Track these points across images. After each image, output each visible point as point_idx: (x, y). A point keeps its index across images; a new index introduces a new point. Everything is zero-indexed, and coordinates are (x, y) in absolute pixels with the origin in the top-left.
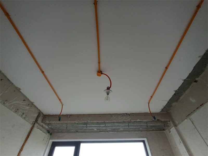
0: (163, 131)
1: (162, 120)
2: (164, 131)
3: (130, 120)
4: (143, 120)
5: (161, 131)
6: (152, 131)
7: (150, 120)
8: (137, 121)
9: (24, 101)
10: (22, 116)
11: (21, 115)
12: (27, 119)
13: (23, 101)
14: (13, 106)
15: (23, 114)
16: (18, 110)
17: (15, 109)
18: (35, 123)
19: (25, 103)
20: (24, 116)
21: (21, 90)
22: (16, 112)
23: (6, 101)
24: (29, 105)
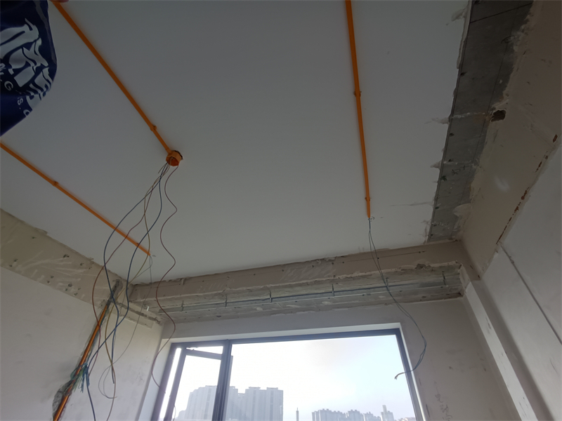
0: (456, 297)
1: (432, 265)
2: (459, 298)
3: (334, 276)
4: (372, 272)
5: (450, 298)
6: (421, 300)
7: (394, 270)
8: (353, 275)
9: (64, 257)
10: (67, 290)
11: (64, 289)
12: (84, 295)
13: (62, 259)
14: (36, 271)
15: (70, 285)
16: (52, 277)
17: (43, 276)
18: (108, 305)
19: (70, 263)
20: (73, 290)
21: (48, 234)
22: (48, 282)
23: (15, 261)
24: (81, 264)
